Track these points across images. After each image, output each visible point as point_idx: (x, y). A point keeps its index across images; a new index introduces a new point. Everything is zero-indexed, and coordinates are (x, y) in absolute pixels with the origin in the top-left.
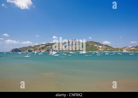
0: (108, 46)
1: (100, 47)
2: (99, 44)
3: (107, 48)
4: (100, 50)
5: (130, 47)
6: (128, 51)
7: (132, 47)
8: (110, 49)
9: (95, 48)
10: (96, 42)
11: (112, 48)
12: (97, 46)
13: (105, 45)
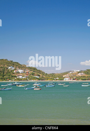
0: (35, 69)
1: (20, 71)
2: (17, 65)
3: (33, 74)
4: (21, 77)
5: (75, 71)
6: (74, 79)
7: (79, 72)
8: (39, 76)
9: (9, 74)
10: (12, 61)
11: (43, 73)
12: (13, 69)
13: (30, 68)
